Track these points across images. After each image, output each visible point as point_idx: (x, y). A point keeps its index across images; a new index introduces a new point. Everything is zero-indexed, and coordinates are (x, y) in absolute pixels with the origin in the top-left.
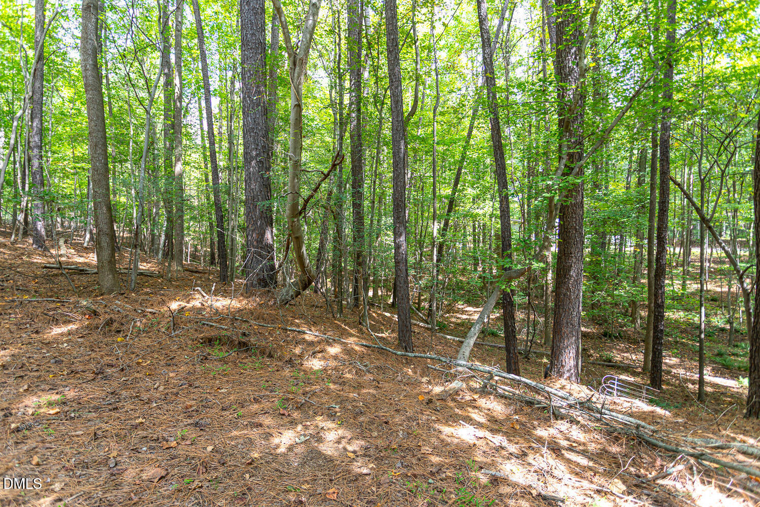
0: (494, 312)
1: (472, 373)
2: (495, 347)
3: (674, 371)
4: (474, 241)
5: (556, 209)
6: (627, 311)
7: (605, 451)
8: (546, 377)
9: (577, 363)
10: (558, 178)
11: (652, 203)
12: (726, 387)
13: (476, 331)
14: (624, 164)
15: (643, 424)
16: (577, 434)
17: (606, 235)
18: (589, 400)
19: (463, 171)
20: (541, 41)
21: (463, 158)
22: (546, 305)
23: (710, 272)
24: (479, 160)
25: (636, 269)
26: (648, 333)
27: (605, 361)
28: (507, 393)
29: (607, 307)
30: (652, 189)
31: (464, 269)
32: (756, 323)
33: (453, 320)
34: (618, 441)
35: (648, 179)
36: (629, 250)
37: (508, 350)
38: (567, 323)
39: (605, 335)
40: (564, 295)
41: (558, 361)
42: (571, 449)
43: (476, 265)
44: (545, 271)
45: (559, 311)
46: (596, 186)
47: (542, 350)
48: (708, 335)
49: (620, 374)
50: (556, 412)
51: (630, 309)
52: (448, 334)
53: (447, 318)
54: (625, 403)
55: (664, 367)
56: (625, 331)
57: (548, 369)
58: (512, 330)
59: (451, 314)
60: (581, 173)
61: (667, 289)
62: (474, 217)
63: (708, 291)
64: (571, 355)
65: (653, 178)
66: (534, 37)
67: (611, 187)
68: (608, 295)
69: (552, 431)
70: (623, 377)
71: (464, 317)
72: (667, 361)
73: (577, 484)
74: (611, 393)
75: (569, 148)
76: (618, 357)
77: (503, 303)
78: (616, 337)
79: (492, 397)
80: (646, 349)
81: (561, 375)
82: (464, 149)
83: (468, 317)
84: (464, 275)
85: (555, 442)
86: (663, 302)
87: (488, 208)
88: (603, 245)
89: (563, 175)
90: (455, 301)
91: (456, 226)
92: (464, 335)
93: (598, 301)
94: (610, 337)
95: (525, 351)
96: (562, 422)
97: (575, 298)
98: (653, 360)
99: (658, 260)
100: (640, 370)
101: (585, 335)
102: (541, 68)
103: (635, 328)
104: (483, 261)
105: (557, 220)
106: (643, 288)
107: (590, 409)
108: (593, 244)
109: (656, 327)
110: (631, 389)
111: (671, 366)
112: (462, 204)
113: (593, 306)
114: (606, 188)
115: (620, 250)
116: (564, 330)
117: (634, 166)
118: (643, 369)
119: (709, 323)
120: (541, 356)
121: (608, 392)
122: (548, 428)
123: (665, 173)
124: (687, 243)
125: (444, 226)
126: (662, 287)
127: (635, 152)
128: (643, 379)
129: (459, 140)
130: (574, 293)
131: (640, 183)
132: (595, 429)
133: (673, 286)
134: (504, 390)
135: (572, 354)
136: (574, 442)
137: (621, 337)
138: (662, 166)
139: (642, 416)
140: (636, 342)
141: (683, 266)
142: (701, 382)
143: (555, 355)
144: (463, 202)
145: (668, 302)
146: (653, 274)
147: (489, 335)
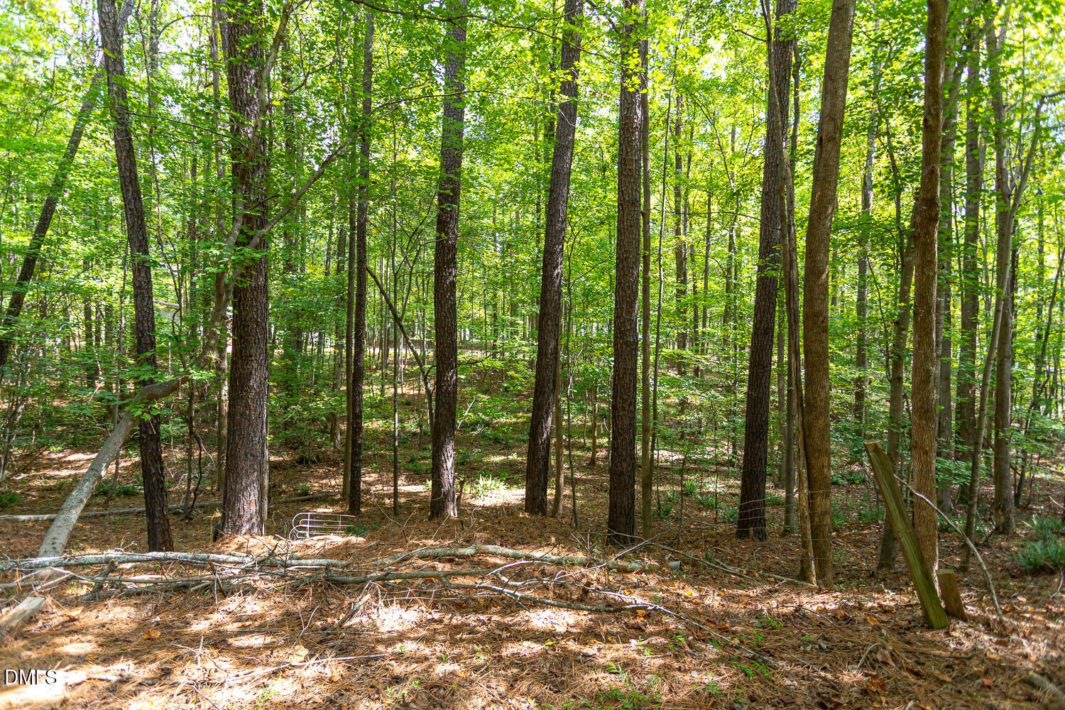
0: (130, 456)
1: (68, 573)
2: (129, 513)
3: (373, 489)
4: (88, 336)
5: (228, 292)
6: (326, 427)
7: (288, 614)
8: (215, 540)
9: (261, 508)
10: (229, 247)
11: (350, 294)
12: (415, 494)
13: (81, 495)
14: (322, 244)
15: (334, 561)
16: (253, 606)
17: (302, 331)
18: (272, 554)
19: (59, 207)
20: (211, 39)
21: (59, 185)
22: (219, 432)
23: (405, 375)
24: (96, 196)
25: (335, 374)
26: (347, 450)
27: (300, 495)
28: (144, 585)
29: (302, 425)
30: (351, 278)
31: (62, 386)
32: (437, 422)
33: (37, 483)
34: (303, 595)
35: (346, 267)
36: (329, 350)
37: (150, 514)
38: (246, 455)
39: (301, 461)
40: (242, 415)
41: (233, 511)
42: (243, 632)
43: (92, 378)
44: (217, 383)
45: (234, 439)
46: (289, 267)
47: (213, 500)
48: (402, 443)
49: (318, 507)
50: (224, 587)
51: (329, 425)
52: (23, 513)
53: (22, 481)
54: (319, 542)
55: (363, 486)
56: (324, 452)
57: (218, 527)
58: (158, 480)
59: (33, 473)
60: (264, 244)
61: (365, 396)
62: (87, 295)
63: (403, 395)
64: (252, 498)
65: (351, 266)
66: (200, 28)
67: (308, 271)
68: (305, 410)
69: (216, 617)
70: (321, 510)
71: (64, 473)
72: (367, 479)
73: (248, 678)
74: (304, 535)
75: (246, 207)
76: (315, 486)
77: (141, 438)
78: (313, 462)
79: (110, 602)
80: (346, 471)
81: (237, 530)
82: (62, 169)
83: (73, 472)
84: (62, 398)
85: (219, 632)
86: (361, 412)
87: (115, 279)
88: (299, 345)
89: (237, 244)
90: (42, 446)
91: (43, 307)
92: (57, 507)
93: (292, 418)
94: (307, 462)
95: (184, 508)
96: (232, 597)
97: (256, 418)
98: (352, 481)
99: (356, 362)
100: (339, 496)
101: (275, 466)
102: (211, 79)
103: (335, 447)
104: (106, 371)
105: (230, 308)
106: (341, 398)
107: (273, 566)
108: (286, 344)
109: (354, 442)
110: (329, 523)
111: (371, 484)
112: (58, 268)
113: (287, 425)
114: (303, 270)
115: (319, 351)
116: (242, 464)
117: (334, 247)
118: (343, 495)
119: (403, 428)
120: (212, 509)
121: (300, 534)
122: (211, 616)
123: (362, 261)
124: (385, 344)
125: (12, 305)
126: (360, 394)
127: (335, 231)
128: (342, 506)
129: (50, 149)
130: (255, 410)
131: (339, 270)
132: (276, 591)
133: (371, 391)
134: (136, 582)
135: (253, 495)
136: (247, 620)
137: (319, 461)
138: (359, 253)
139: (336, 552)
140: (336, 464)
141: (381, 369)
142: (396, 494)
143: (229, 502)
144: (62, 265)
145: (367, 410)
146: (351, 379)
147: (118, 495)
